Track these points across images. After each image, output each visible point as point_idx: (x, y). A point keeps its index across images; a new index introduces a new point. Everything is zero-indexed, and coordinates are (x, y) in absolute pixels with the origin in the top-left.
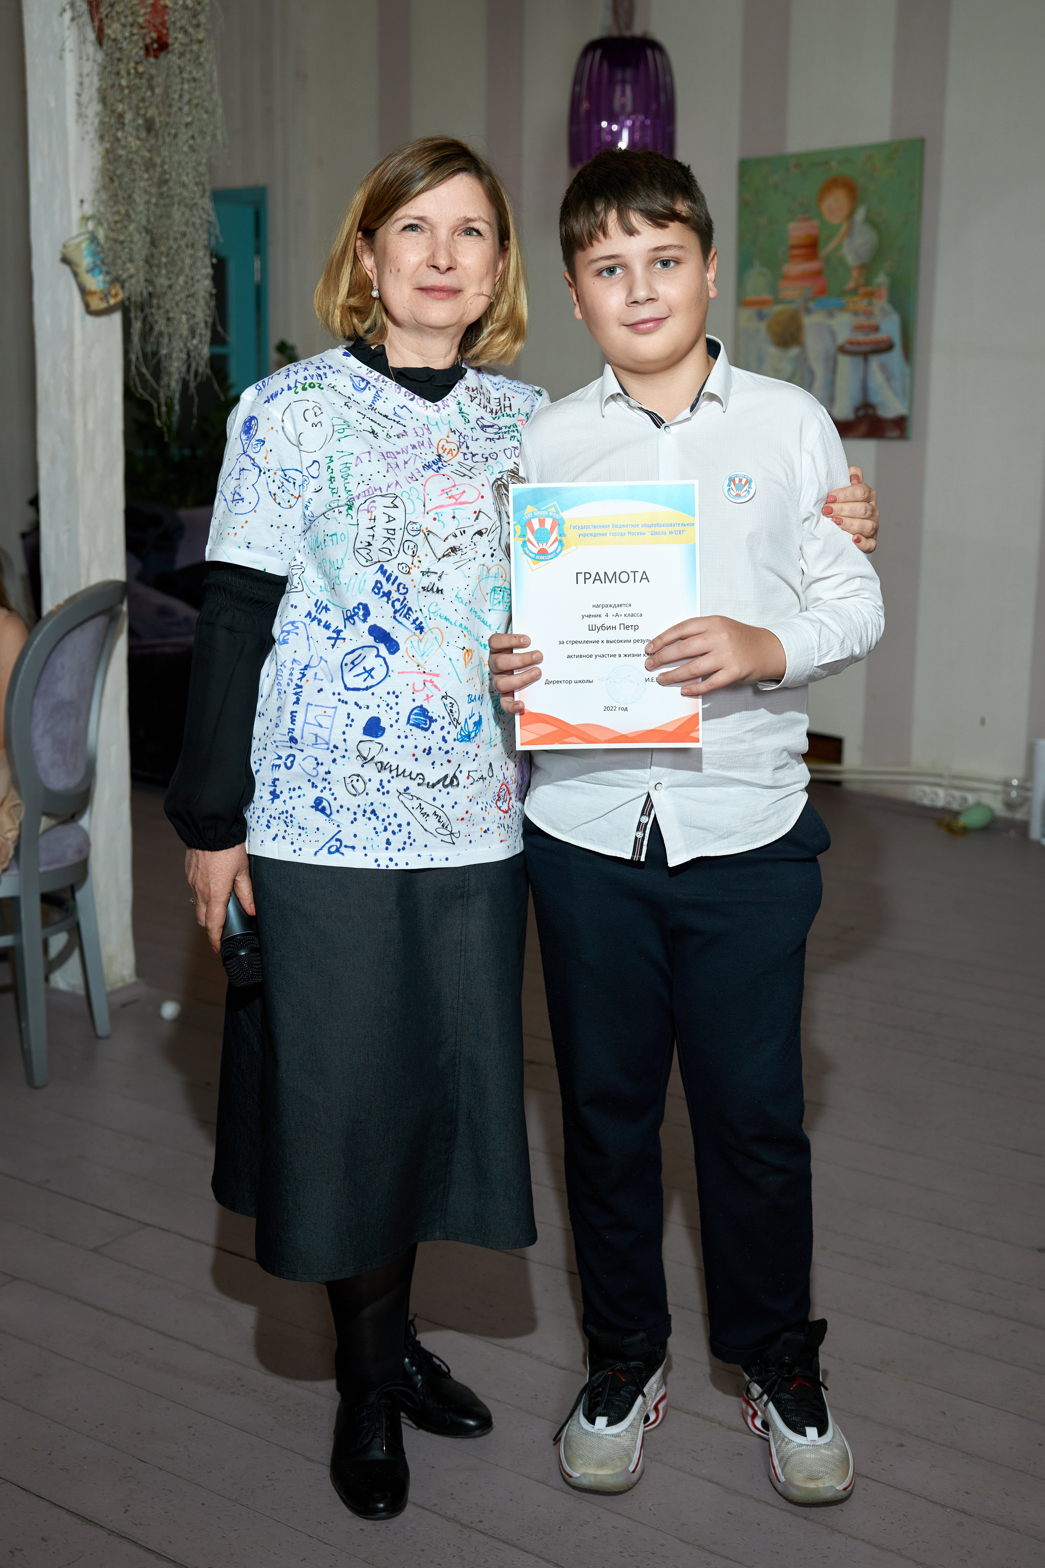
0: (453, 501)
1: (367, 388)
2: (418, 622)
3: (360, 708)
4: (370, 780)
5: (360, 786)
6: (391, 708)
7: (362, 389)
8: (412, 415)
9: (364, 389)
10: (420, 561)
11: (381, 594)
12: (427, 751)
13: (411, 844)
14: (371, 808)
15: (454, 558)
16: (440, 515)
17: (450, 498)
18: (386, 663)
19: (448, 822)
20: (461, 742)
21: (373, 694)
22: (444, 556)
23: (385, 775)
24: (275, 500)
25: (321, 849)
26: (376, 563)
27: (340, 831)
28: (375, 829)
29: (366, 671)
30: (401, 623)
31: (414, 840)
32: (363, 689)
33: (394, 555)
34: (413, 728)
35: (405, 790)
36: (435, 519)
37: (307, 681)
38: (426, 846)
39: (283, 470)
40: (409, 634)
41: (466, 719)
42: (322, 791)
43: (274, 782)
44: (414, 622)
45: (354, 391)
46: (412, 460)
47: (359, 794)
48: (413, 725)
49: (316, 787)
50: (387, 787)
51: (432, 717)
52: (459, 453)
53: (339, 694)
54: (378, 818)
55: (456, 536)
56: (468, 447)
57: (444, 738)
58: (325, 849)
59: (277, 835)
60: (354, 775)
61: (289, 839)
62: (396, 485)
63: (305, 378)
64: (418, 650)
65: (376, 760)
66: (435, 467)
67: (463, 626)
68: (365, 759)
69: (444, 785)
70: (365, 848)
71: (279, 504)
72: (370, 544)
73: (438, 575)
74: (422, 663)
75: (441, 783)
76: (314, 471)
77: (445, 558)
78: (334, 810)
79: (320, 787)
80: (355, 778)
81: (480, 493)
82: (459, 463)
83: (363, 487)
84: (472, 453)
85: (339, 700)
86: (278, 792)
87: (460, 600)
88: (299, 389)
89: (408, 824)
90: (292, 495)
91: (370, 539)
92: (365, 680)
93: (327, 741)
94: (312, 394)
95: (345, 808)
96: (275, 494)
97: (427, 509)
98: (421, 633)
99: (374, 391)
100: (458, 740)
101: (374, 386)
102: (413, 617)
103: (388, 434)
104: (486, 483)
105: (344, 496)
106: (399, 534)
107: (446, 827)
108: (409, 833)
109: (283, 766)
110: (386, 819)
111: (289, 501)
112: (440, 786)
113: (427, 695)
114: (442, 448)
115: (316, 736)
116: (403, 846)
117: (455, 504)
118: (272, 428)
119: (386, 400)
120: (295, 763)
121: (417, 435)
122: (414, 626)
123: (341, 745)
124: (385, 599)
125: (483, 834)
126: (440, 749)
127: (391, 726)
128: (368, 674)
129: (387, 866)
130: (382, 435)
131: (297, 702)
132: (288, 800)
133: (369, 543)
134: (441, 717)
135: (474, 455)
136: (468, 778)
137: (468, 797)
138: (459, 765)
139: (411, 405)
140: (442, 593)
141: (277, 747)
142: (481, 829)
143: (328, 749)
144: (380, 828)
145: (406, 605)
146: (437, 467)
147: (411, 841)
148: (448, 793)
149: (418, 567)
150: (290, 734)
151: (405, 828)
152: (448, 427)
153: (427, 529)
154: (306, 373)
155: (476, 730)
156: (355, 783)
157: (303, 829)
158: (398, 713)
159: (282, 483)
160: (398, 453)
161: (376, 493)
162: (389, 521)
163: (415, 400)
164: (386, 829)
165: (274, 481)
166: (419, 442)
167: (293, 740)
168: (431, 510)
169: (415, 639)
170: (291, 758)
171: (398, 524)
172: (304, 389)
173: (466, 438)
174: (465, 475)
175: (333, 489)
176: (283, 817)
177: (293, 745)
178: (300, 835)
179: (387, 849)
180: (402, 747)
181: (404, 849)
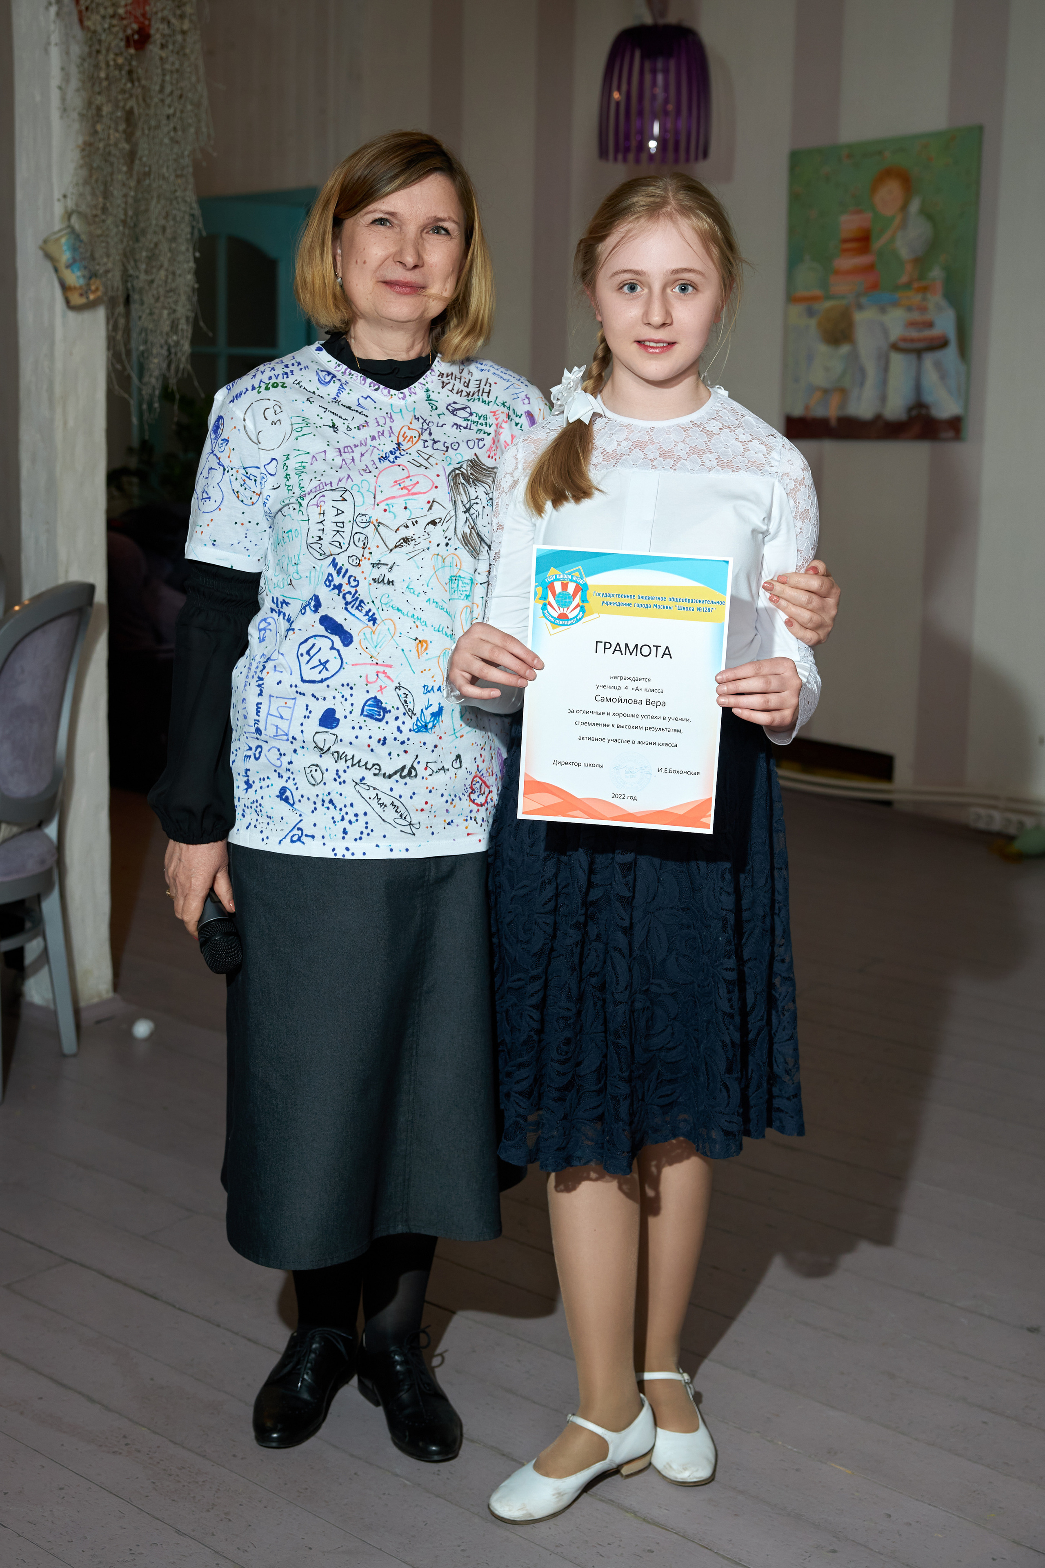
0: (405, 492)
1: (332, 381)
2: (370, 614)
3: (318, 699)
4: (327, 770)
5: (318, 776)
6: (346, 700)
7: (327, 383)
8: (375, 405)
9: (329, 382)
10: (371, 553)
11: (332, 587)
12: (381, 742)
13: (368, 834)
14: (329, 797)
15: (406, 548)
16: (391, 506)
17: (402, 489)
18: (340, 655)
19: (407, 813)
20: (417, 732)
21: (328, 686)
22: (396, 547)
23: (341, 765)
24: (238, 497)
25: (285, 838)
26: (329, 556)
27: (301, 820)
28: (333, 818)
29: (321, 664)
30: (354, 615)
31: (372, 831)
32: (319, 682)
33: (344, 547)
34: (367, 719)
35: (361, 780)
36: (385, 510)
37: (268, 673)
38: (384, 836)
39: (244, 468)
40: (362, 625)
41: (422, 710)
42: (287, 781)
43: (246, 773)
44: (367, 613)
45: (319, 386)
46: (370, 452)
47: (318, 784)
48: (366, 716)
49: (282, 777)
50: (344, 776)
51: (385, 708)
52: (420, 441)
53: (296, 686)
54: (335, 807)
55: (407, 527)
56: (430, 434)
57: (398, 728)
58: (289, 838)
59: (250, 824)
60: (313, 765)
61: (259, 828)
62: (348, 479)
63: (270, 378)
64: (371, 642)
65: (332, 750)
66: (391, 458)
67: (415, 617)
68: (322, 750)
69: (401, 776)
70: (323, 837)
71: (242, 501)
72: (320, 539)
73: (389, 567)
74: (375, 654)
75: (399, 774)
76: (271, 468)
77: (397, 549)
78: (296, 800)
79: (285, 778)
80: (314, 768)
81: (433, 484)
82: (417, 452)
83: (315, 483)
84: (434, 440)
85: (297, 692)
86: (251, 782)
87: (412, 591)
88: (262, 389)
89: (365, 814)
90: (254, 492)
91: (320, 533)
92: (320, 673)
93: (286, 732)
94: (273, 393)
95: (305, 798)
96: (237, 492)
97: (377, 501)
98: (374, 625)
99: (338, 384)
100: (414, 730)
101: (339, 380)
102: (366, 608)
103: (348, 427)
104: (441, 473)
105: (298, 492)
106: (348, 528)
107: (405, 818)
108: (367, 823)
109: (252, 757)
110: (343, 808)
111: (251, 499)
112: (397, 777)
113: (381, 687)
114: (403, 436)
115: (277, 727)
116: (360, 835)
117: (408, 495)
118: (235, 427)
119: (350, 392)
120: (262, 754)
121: (379, 425)
122: (367, 617)
123: (298, 736)
124: (336, 591)
125: (447, 827)
126: (395, 739)
127: (346, 717)
128: (322, 667)
129: (344, 856)
130: (342, 428)
131: (260, 694)
132: (259, 789)
133: (320, 537)
134: (395, 708)
135: (435, 442)
136: (426, 769)
137: (427, 788)
138: (417, 756)
139: (375, 395)
140: (393, 584)
141: (247, 738)
142: (445, 821)
143: (288, 740)
144: (338, 818)
145: (357, 598)
146: (394, 456)
147: (369, 831)
148: (406, 784)
149: (369, 559)
150: (256, 725)
151: (361, 817)
152: (412, 414)
153: (377, 520)
154: (272, 373)
155: (433, 721)
156: (313, 773)
157: (270, 818)
158: (352, 705)
159: (244, 481)
160: (356, 446)
161: (326, 488)
162: (338, 514)
163: (380, 390)
164: (343, 819)
165: (236, 479)
166: (379, 432)
167: (258, 731)
168: (381, 502)
169: (368, 631)
170: (259, 749)
171: (347, 517)
172: (267, 389)
173: (430, 424)
174: (421, 465)
175: (289, 486)
176: (254, 806)
177: (258, 736)
178: (268, 824)
179: (344, 838)
180: (357, 737)
181: (361, 838)
